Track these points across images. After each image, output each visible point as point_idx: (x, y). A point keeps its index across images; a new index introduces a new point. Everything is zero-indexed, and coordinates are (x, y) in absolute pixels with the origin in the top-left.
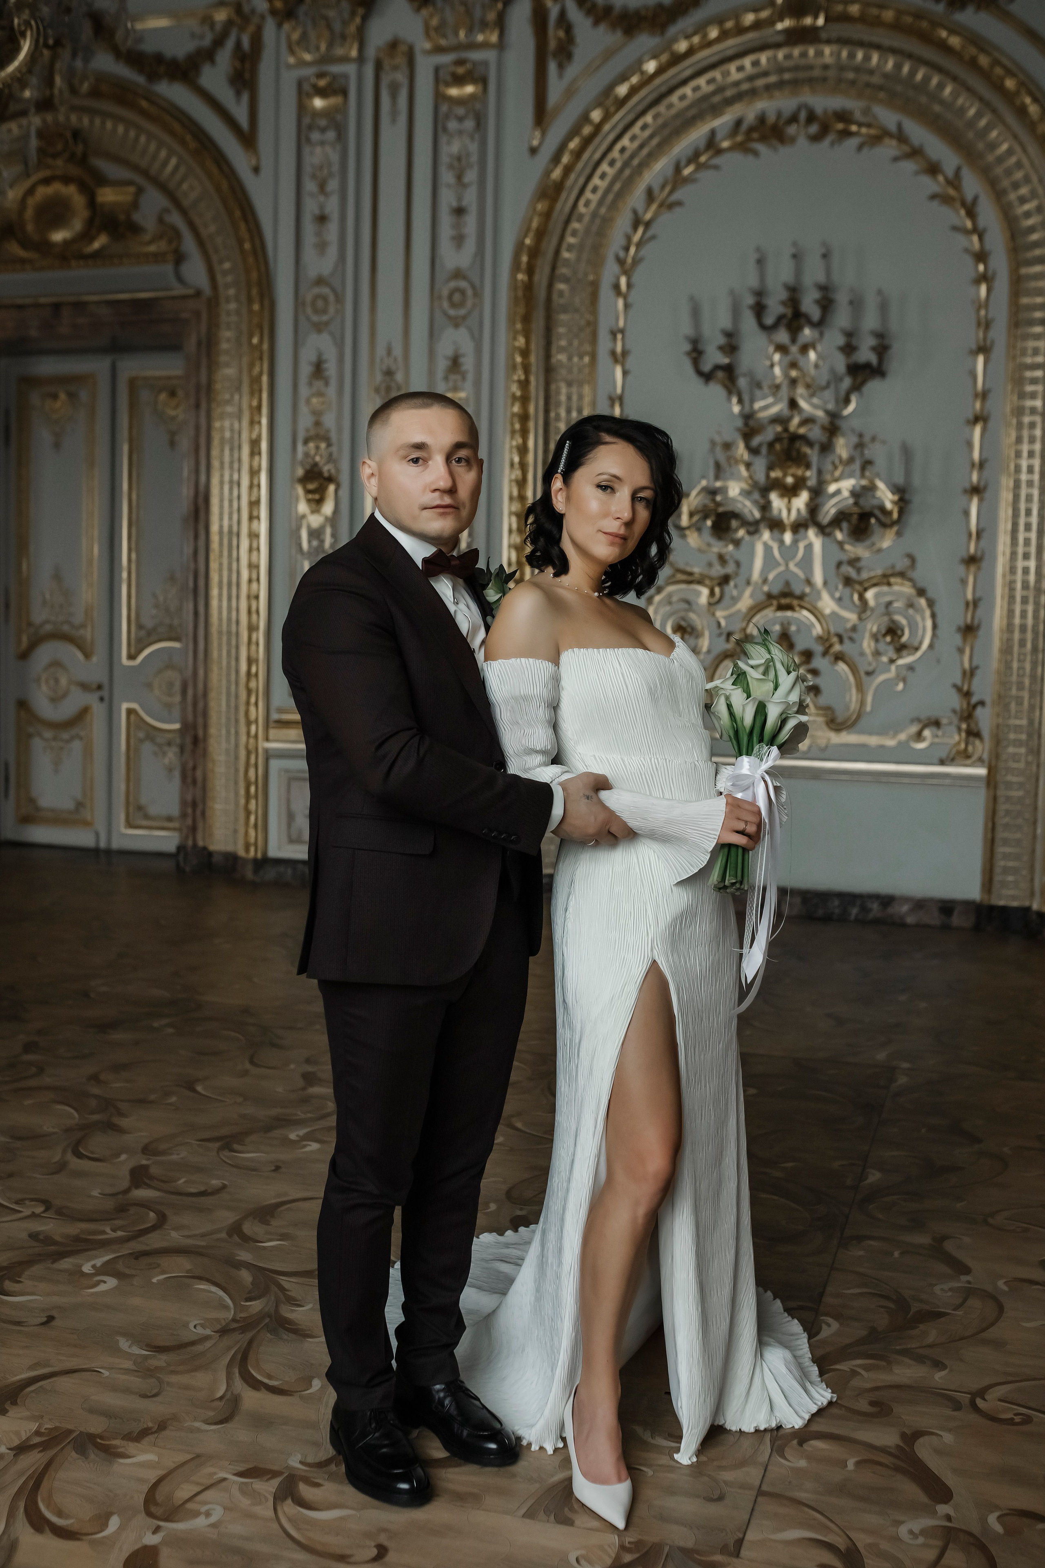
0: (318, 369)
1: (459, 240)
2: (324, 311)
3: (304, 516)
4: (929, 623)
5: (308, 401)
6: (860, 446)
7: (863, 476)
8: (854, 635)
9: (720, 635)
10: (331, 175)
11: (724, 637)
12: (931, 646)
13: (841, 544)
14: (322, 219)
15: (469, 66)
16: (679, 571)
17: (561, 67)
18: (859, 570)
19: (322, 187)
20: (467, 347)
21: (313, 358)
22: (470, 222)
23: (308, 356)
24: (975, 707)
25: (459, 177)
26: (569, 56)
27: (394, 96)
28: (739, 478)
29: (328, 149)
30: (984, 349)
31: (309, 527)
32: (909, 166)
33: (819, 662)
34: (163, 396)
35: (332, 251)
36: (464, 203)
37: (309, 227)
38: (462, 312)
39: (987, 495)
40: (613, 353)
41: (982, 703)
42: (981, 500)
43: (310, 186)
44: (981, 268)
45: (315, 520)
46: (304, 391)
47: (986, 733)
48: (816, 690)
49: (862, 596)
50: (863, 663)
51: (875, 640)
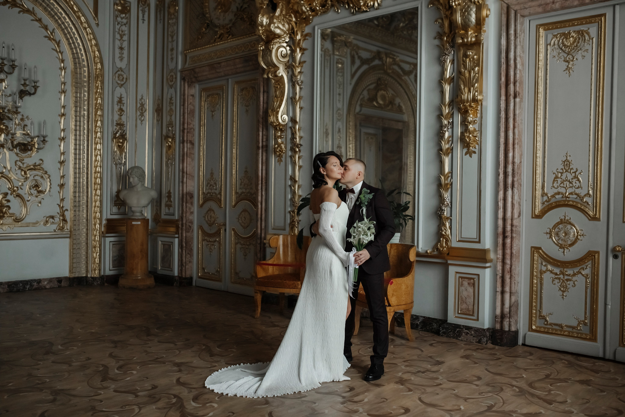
4: (49, 184)
6: (22, 120)
7: (24, 130)
8: (22, 187)
12: (49, 191)
13: (16, 154)
18: (23, 164)
24: (65, 211)
30: (64, 92)
32: (37, 24)
33: (9, 197)
39: (66, 140)
41: (67, 210)
42: (64, 142)
44: (62, 65)
47: (68, 220)
48: (9, 207)
49: (25, 173)
50: (26, 197)
51: (30, 189)
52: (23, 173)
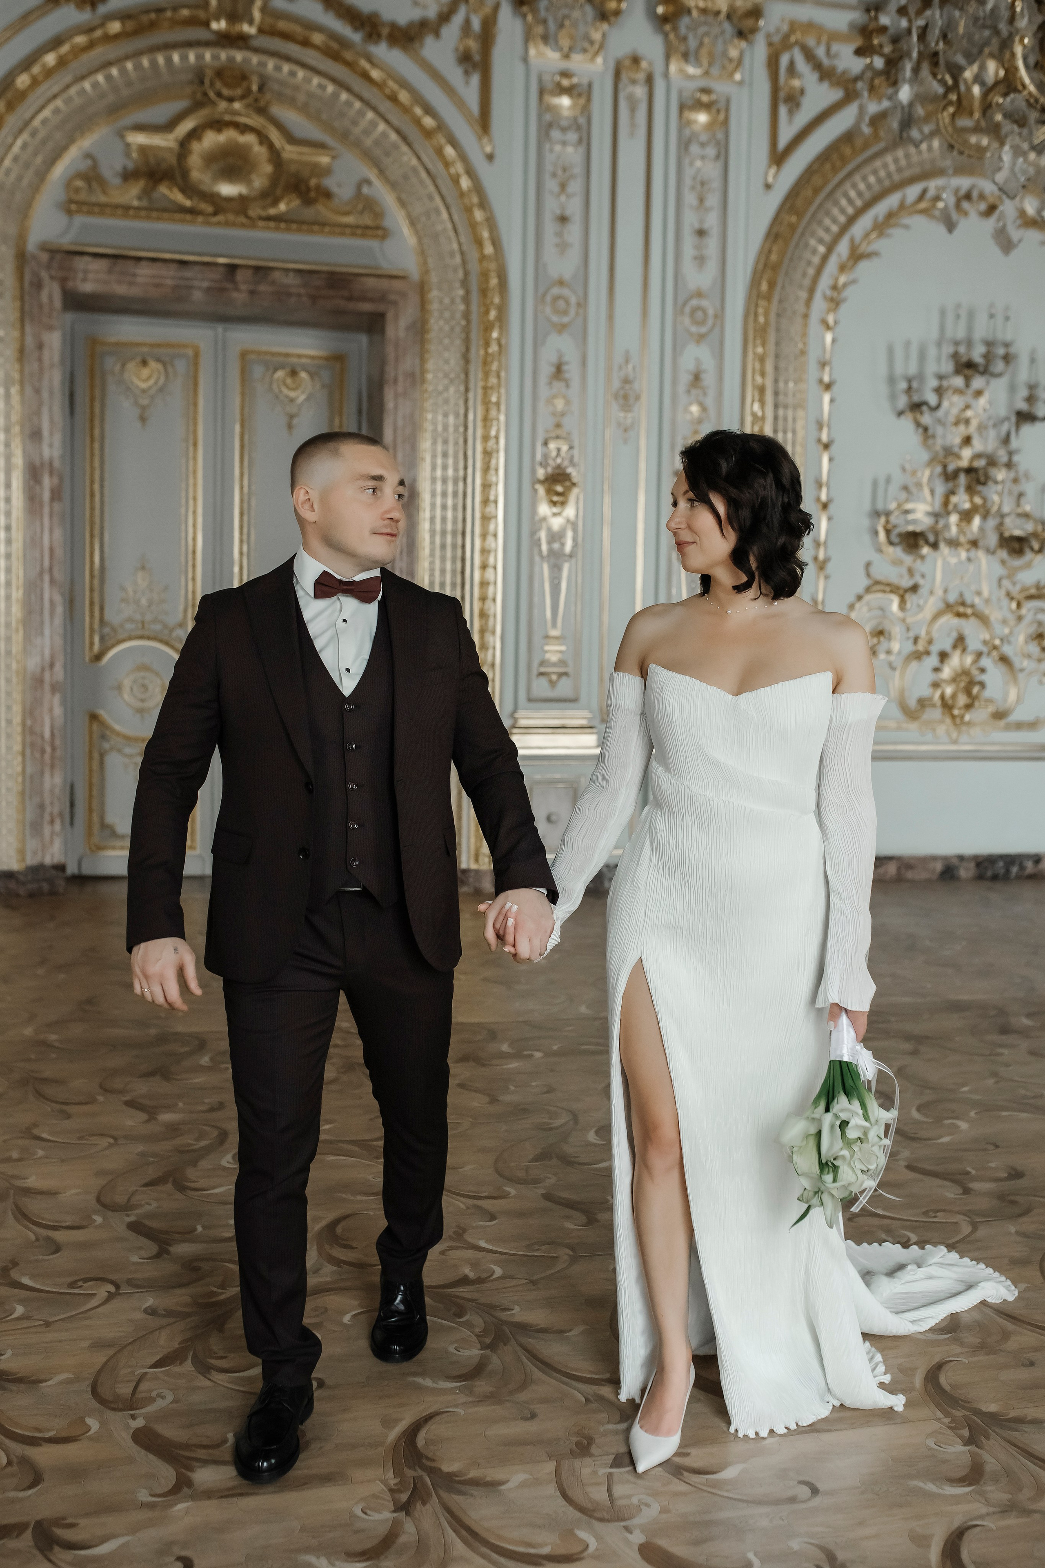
0: (559, 371)
1: (700, 260)
2: (565, 313)
3: (544, 519)
5: (550, 401)
6: (1016, 481)
8: (1010, 638)
9: (908, 638)
10: (572, 177)
11: (911, 642)
13: (1003, 562)
14: (563, 219)
15: (713, 97)
16: (877, 583)
17: (791, 113)
18: (1014, 584)
19: (563, 186)
20: (709, 363)
21: (554, 359)
22: (712, 244)
23: (548, 356)
25: (701, 200)
26: (798, 105)
27: (633, 110)
28: (924, 501)
29: (570, 149)
31: (549, 530)
33: (985, 662)
34: (280, 374)
35: (574, 255)
36: (706, 226)
37: (550, 227)
38: (703, 330)
40: (821, 381)
43: (551, 185)
45: (556, 523)
46: (544, 391)
48: (982, 685)
49: (1019, 605)
50: (1019, 662)
51: (1026, 642)
52: (1014, 605)
